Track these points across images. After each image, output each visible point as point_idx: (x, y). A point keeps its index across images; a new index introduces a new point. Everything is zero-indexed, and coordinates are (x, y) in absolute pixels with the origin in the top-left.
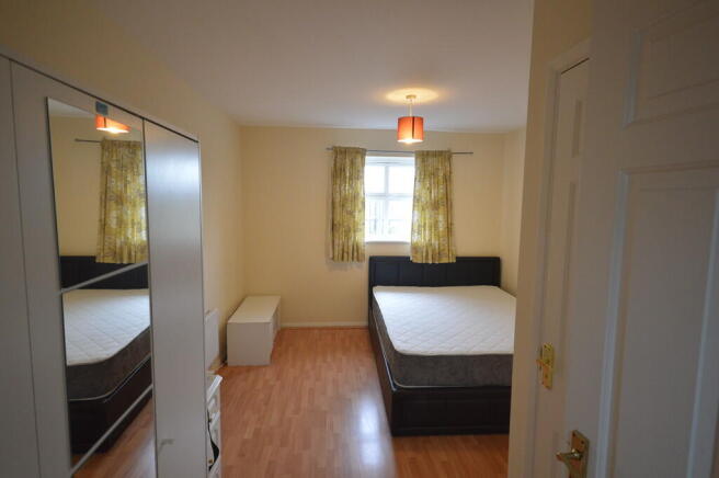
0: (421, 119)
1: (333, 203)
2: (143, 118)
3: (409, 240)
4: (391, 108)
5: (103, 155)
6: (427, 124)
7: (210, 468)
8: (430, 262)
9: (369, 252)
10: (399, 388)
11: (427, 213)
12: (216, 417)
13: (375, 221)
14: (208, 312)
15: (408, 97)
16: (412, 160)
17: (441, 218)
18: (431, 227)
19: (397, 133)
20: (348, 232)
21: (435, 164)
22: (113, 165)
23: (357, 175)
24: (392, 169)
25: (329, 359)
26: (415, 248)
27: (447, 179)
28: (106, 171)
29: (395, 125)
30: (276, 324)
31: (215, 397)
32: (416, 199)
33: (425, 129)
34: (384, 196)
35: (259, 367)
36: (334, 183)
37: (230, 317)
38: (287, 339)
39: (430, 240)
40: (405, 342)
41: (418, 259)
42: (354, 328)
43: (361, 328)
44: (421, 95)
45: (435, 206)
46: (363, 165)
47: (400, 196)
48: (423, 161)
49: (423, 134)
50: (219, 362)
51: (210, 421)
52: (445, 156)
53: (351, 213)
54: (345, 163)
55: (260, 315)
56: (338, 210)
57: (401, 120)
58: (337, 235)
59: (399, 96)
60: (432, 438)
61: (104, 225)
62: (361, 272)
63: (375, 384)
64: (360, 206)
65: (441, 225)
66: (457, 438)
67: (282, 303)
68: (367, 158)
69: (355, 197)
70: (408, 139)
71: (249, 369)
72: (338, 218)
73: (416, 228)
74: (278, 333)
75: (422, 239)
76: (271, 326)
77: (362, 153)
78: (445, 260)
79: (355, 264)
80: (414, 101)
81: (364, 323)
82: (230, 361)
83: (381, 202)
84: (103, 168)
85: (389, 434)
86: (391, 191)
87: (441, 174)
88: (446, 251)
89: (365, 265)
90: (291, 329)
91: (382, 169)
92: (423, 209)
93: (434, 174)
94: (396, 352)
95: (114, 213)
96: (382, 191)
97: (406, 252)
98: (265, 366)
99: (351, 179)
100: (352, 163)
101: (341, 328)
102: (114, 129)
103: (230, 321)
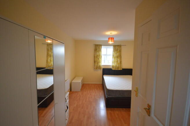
0: (113, 38)
1: (95, 57)
2: (53, 39)
3: (111, 65)
4: (107, 36)
5: (47, 47)
6: (115, 39)
7: (66, 111)
8: (116, 70)
9: (103, 67)
10: (108, 97)
11: (116, 59)
12: (68, 101)
13: (104, 60)
14: (66, 81)
15: (110, 33)
16: (112, 47)
17: (119, 60)
18: (116, 62)
19: (108, 41)
20: (98, 63)
21: (118, 48)
22: (49, 49)
23: (100, 50)
24: (108, 49)
25: (93, 91)
26: (113, 66)
27: (120, 51)
28: (48, 50)
29: (107, 39)
30: (82, 83)
31: (68, 96)
32: (113, 56)
33: (114, 40)
34: (106, 55)
35: (78, 92)
36: (95, 52)
37: (72, 81)
38: (85, 86)
39: (116, 65)
40: (109, 87)
41: (113, 69)
42: (99, 84)
43: (101, 84)
44: (114, 33)
45: (117, 57)
46: (101, 48)
47: (110, 55)
48: (115, 47)
49: (114, 41)
50: (70, 90)
51: (66, 101)
52: (120, 46)
53: (99, 59)
54: (97, 48)
55: (79, 81)
56: (96, 58)
57: (109, 38)
58: (95, 63)
59: (108, 33)
60: (115, 108)
61: (47, 61)
62: (101, 72)
63: (103, 96)
64: (101, 57)
65: (119, 61)
66: (121, 109)
67: (83, 78)
68: (102, 47)
69: (99, 55)
70: (110, 42)
71: (76, 92)
72: (96, 60)
73: (113, 62)
74: (82, 85)
75: (115, 65)
76: (81, 83)
77: (101, 45)
78: (120, 69)
79: (99, 70)
80: (112, 34)
81: (101, 83)
82: (72, 90)
83: (105, 56)
84: (47, 49)
85: (105, 107)
86: (108, 54)
87: (119, 50)
88: (120, 67)
89: (102, 70)
90: (85, 84)
91: (105, 49)
92: (115, 58)
93: (117, 50)
94: (107, 89)
95: (49, 59)
96: (106, 54)
97: (111, 67)
98: (79, 92)
99: (99, 51)
100: (99, 48)
101: (96, 84)
102: (49, 41)
103: (72, 82)
